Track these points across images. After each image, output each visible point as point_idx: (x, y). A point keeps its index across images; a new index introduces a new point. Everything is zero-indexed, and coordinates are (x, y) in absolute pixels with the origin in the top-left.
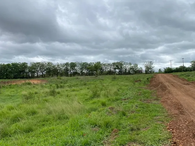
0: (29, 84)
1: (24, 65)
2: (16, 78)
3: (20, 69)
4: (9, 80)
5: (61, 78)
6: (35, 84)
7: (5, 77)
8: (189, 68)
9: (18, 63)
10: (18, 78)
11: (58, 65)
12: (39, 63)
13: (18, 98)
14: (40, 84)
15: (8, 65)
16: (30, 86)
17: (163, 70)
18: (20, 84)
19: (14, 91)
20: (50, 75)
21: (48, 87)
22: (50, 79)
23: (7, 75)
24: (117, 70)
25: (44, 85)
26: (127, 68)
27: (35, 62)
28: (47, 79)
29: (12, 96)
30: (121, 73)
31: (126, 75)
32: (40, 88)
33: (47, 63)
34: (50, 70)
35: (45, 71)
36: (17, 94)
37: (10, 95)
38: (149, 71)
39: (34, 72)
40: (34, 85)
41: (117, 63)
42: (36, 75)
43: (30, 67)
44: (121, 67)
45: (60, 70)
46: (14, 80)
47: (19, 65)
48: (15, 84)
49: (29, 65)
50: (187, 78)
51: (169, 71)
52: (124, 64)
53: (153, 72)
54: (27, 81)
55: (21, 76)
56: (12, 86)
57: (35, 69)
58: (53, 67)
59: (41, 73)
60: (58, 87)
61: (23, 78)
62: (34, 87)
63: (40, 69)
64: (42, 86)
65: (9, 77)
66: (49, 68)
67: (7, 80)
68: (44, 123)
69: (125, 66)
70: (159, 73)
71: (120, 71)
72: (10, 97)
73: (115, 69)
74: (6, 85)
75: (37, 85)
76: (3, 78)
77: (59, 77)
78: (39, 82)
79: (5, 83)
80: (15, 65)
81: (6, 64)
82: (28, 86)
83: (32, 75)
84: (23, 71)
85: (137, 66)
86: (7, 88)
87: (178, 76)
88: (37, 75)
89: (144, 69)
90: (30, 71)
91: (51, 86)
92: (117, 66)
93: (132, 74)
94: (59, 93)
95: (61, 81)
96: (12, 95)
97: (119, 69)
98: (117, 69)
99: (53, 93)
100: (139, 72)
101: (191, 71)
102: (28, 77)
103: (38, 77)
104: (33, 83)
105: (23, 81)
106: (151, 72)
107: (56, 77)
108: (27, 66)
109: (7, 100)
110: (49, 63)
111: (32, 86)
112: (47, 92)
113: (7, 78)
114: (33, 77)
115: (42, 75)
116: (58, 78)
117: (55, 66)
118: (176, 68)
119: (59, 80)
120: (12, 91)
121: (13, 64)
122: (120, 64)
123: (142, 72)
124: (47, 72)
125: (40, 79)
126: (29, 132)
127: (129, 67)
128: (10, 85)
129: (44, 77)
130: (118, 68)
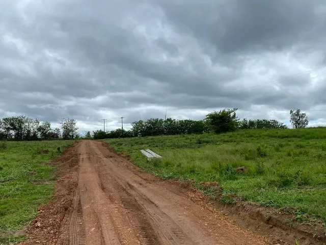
8: (129, 132)
17: (92, 134)
24: (13, 132)
26: (32, 129)
30: (18, 137)
31: (28, 140)
38: (69, 135)
41: (13, 119)
44: (20, 127)
50: (116, 148)
51: (100, 136)
52: (26, 122)
53: (77, 137)
69: (27, 124)
70: (85, 139)
71: (17, 134)
73: (8, 129)
85: (49, 127)
87: (107, 144)
89: (62, 131)
92: (12, 124)
93: (40, 140)
97: (16, 130)
98: (11, 129)
100: (53, 136)
101: (132, 136)
106: (73, 136)
118: (112, 132)
122: (19, 121)
123: (58, 137)
127: (35, 127)
130: (14, 128)
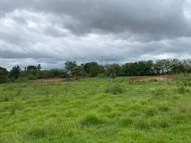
0: (155, 81)
1: (150, 62)
2: (143, 75)
3: (146, 67)
4: (137, 77)
5: (189, 75)
6: (162, 81)
7: (133, 74)
9: (144, 61)
10: (145, 75)
11: (184, 61)
12: (164, 60)
13: (147, 94)
14: (166, 82)
15: (136, 63)
16: (156, 83)
18: (147, 81)
19: (142, 87)
20: (176, 72)
21: (175, 84)
22: (176, 76)
23: (135, 72)
25: (171, 82)
27: (160, 59)
28: (173, 76)
29: (141, 92)
32: (167, 85)
33: (173, 60)
34: (175, 66)
35: (170, 68)
36: (146, 90)
37: (139, 90)
39: (159, 69)
40: (160, 82)
42: (161, 71)
43: (155, 64)
45: (186, 66)
46: (141, 77)
47: (145, 63)
48: (142, 80)
49: (154, 63)
54: (154, 78)
55: (147, 73)
56: (140, 83)
57: (160, 66)
58: (179, 63)
59: (166, 70)
60: (186, 85)
61: (149, 75)
62: (160, 84)
63: (165, 66)
64: (169, 84)
65: (137, 74)
66: (174, 64)
67: (134, 77)
68: (178, 120)
72: (140, 92)
74: (134, 81)
75: (163, 82)
76: (131, 75)
77: (186, 73)
78: (165, 79)
79: (133, 79)
80: (141, 63)
81: (133, 62)
82: (154, 83)
83: (157, 72)
84: (149, 69)
86: (135, 84)
88: (163, 72)
90: (155, 68)
91: (178, 83)
94: (188, 91)
95: (188, 78)
96: (141, 90)
99: (182, 91)
102: (154, 74)
103: (163, 74)
104: (160, 80)
105: (149, 78)
107: (182, 75)
108: (152, 63)
109: (137, 95)
110: (174, 60)
111: (158, 83)
112: (175, 90)
113: (135, 75)
114: (158, 74)
115: (167, 72)
116: (185, 75)
117: (181, 62)
119: (186, 77)
120: (140, 88)
121: (140, 63)
124: (172, 69)
125: (166, 76)
126: (165, 127)
128: (138, 82)
129: (170, 74)
